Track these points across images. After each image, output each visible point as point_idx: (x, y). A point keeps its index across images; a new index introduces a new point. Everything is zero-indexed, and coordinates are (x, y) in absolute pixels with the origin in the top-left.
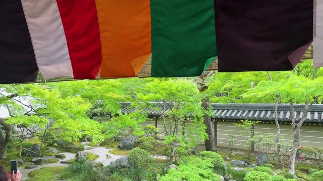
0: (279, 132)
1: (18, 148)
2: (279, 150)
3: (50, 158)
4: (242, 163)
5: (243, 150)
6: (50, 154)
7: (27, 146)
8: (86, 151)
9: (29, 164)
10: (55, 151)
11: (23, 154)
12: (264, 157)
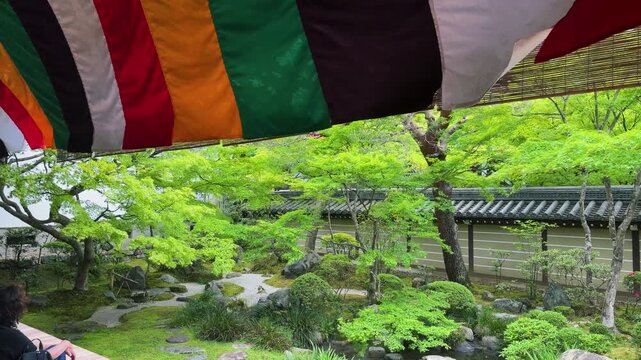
0: (589, 244)
1: (109, 272)
2: (589, 281)
3: (161, 292)
4: (516, 304)
5: (521, 280)
6: (162, 285)
7: (125, 270)
8: (224, 280)
9: (124, 301)
10: (171, 279)
11: (117, 283)
12: (558, 293)
